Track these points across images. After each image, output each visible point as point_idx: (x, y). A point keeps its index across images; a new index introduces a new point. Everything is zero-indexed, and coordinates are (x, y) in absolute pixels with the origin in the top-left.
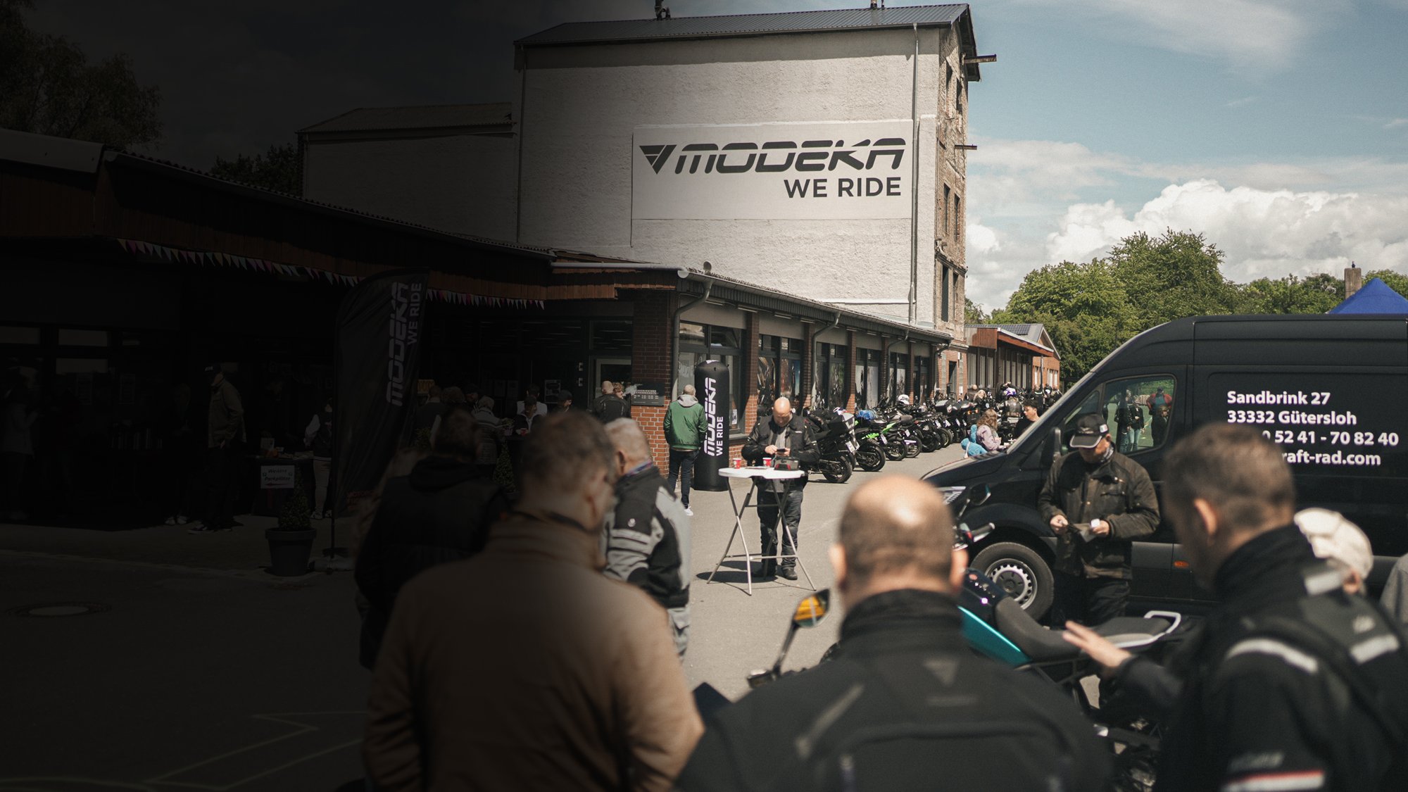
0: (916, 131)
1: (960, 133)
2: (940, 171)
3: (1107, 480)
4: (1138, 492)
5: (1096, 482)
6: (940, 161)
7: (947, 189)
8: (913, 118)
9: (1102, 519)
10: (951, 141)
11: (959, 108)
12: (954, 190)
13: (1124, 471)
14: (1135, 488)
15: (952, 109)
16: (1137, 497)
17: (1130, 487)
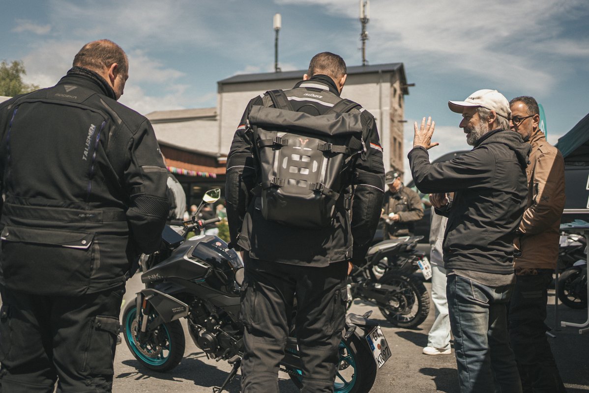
0: (381, 114)
1: (401, 116)
2: (392, 131)
3: (398, 198)
4: (412, 202)
5: (394, 200)
6: (392, 127)
7: (395, 139)
8: (380, 108)
9: (395, 213)
10: (397, 119)
11: (400, 106)
12: (399, 139)
13: (406, 193)
14: (411, 200)
15: (397, 106)
16: (412, 204)
17: (409, 200)
